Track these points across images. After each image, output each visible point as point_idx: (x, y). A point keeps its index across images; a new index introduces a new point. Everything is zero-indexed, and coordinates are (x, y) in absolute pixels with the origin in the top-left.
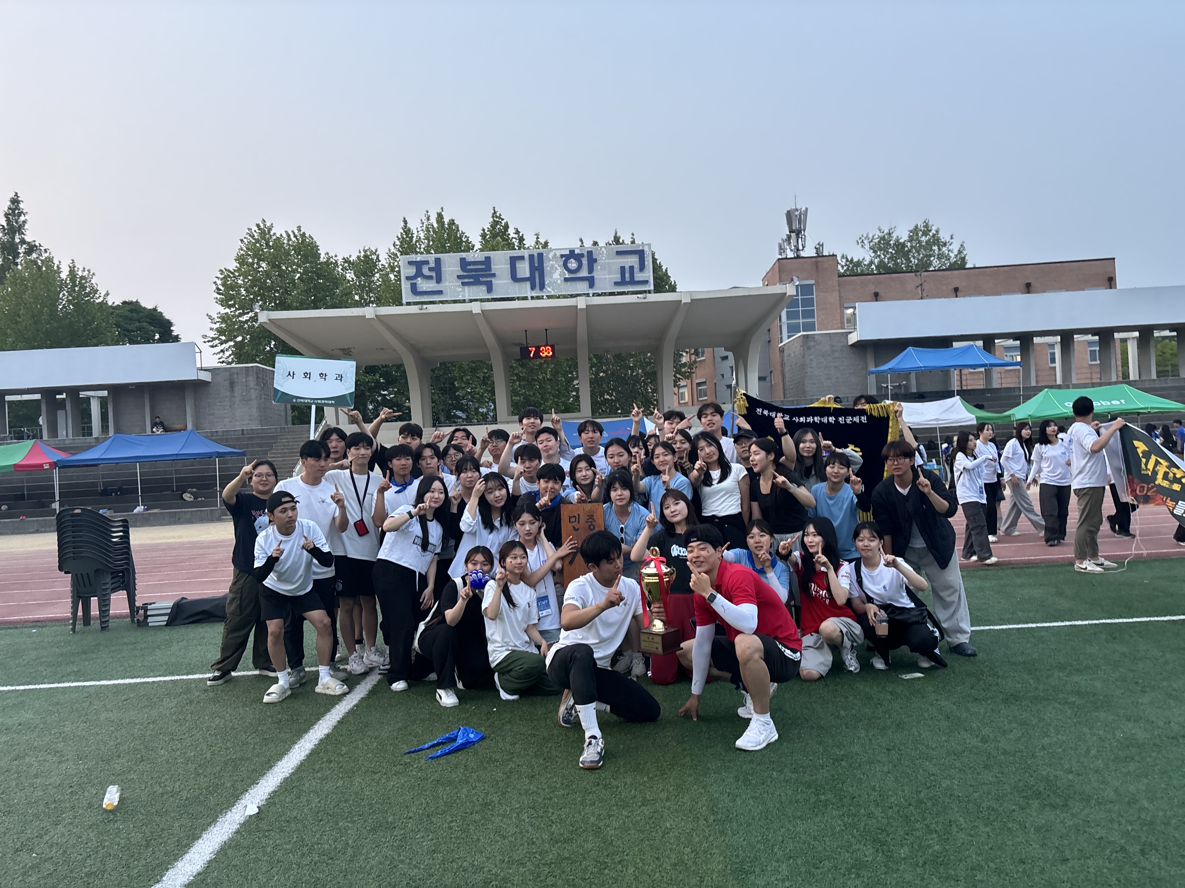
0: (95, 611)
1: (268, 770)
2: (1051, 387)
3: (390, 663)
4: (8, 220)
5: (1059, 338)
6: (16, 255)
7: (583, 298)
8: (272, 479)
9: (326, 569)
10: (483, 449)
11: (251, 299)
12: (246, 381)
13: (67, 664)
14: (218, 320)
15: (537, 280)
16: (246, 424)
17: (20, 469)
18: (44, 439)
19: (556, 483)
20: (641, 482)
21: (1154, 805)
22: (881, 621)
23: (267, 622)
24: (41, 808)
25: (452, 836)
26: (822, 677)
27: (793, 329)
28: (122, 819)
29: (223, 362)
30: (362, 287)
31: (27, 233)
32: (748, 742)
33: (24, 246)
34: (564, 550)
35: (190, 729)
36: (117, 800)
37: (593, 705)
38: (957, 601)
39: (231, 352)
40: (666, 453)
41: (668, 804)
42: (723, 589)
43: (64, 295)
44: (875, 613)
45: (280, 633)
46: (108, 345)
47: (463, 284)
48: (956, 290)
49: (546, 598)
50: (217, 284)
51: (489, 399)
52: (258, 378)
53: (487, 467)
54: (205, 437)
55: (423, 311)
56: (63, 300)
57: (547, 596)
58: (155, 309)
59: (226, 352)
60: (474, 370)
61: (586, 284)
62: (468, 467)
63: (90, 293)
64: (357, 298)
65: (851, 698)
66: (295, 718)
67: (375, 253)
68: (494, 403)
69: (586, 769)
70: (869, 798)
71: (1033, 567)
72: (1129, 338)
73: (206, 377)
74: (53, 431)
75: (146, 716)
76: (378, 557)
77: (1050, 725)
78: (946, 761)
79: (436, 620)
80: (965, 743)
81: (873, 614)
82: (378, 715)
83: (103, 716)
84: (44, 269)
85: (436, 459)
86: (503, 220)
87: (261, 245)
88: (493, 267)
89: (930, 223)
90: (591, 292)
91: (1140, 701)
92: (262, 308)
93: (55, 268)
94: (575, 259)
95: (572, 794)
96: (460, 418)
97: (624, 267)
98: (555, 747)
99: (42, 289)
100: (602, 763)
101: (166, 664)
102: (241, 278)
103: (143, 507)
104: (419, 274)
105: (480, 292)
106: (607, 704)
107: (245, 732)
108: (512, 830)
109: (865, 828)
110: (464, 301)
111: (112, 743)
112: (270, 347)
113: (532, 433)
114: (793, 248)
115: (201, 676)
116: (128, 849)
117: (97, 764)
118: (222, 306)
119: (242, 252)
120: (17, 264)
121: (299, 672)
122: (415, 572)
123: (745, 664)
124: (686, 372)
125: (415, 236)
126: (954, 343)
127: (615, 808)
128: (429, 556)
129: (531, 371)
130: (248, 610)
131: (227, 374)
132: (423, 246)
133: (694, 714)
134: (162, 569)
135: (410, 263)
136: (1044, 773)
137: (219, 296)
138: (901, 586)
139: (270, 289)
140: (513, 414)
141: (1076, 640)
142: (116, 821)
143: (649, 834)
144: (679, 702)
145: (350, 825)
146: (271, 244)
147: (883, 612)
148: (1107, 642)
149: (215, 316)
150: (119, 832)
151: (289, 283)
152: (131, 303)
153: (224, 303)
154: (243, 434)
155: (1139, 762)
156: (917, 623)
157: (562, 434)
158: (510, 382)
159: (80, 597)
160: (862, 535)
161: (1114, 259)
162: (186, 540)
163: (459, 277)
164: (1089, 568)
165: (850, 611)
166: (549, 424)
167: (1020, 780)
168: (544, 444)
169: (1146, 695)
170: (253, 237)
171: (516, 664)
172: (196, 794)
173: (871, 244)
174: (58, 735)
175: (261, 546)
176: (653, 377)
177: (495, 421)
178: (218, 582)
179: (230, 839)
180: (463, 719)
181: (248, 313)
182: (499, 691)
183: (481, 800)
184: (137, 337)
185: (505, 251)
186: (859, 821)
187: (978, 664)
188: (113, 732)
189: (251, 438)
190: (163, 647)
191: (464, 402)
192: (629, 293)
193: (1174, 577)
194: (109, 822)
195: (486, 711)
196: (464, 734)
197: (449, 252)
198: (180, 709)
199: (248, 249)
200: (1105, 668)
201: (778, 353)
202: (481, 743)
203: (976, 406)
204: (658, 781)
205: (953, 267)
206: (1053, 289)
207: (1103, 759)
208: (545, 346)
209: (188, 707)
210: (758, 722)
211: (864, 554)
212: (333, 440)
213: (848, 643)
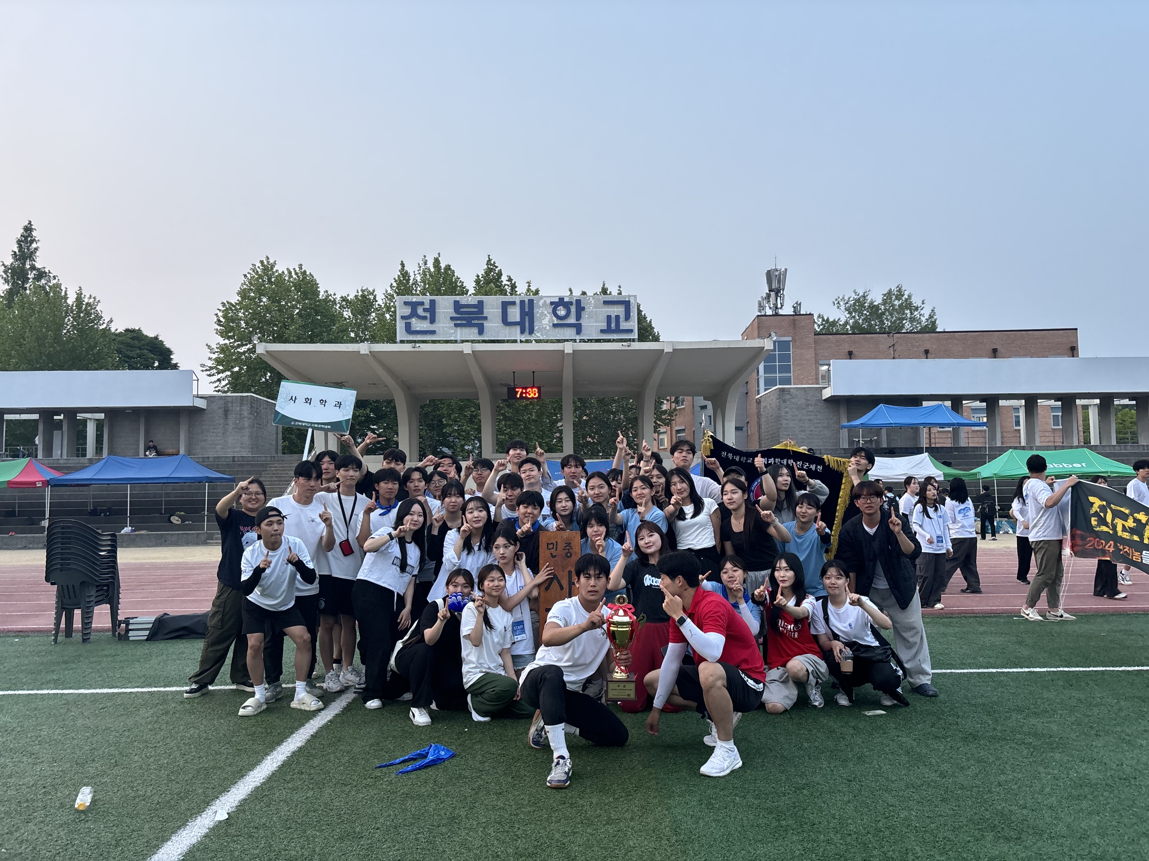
0: (77, 624)
1: (240, 779)
2: (1015, 448)
3: (365, 682)
4: (20, 247)
5: (1023, 402)
6: (26, 280)
7: (571, 343)
8: (261, 497)
9: (309, 587)
10: (467, 476)
11: (250, 332)
12: (240, 410)
13: (47, 672)
14: (217, 350)
15: (527, 324)
16: (237, 452)
17: (14, 486)
18: (39, 458)
19: (535, 509)
20: (618, 514)
21: (1104, 841)
22: (846, 658)
23: (248, 635)
24: (13, 806)
26: (786, 710)
27: (769, 383)
28: (93, 819)
29: (219, 391)
30: (358, 325)
31: (37, 260)
32: (712, 768)
33: (34, 272)
34: (542, 577)
35: (165, 738)
36: (90, 800)
37: (562, 725)
38: (919, 642)
39: (227, 382)
40: (644, 487)
41: (632, 823)
42: (695, 616)
43: (69, 320)
44: (840, 650)
45: (259, 647)
46: (108, 369)
47: (456, 325)
48: (927, 352)
49: (521, 623)
50: (218, 316)
51: (475, 437)
52: (252, 407)
54: (197, 462)
55: (415, 349)
56: (68, 325)
57: (523, 621)
58: (156, 338)
59: (222, 382)
60: (461, 409)
61: (573, 330)
62: (453, 492)
63: (94, 319)
64: (352, 335)
65: (815, 731)
66: (269, 731)
67: (372, 294)
68: (480, 441)
69: (553, 788)
70: (828, 825)
71: (995, 617)
72: (1090, 405)
73: (201, 404)
74: (49, 450)
75: (122, 724)
76: (358, 577)
77: (1006, 763)
78: (905, 793)
79: (414, 639)
80: (924, 777)
81: (838, 651)
82: (351, 731)
83: (80, 722)
84: (52, 294)
85: (424, 483)
86: (497, 267)
87: (264, 281)
88: (485, 310)
89: (903, 288)
90: (578, 338)
91: (1094, 743)
92: (261, 340)
93: (63, 294)
94: (564, 307)
95: (538, 811)
97: (611, 316)
98: (524, 767)
99: (47, 314)
100: (569, 782)
101: (144, 676)
102: (242, 311)
103: (130, 528)
104: (414, 314)
105: (472, 333)
106: (577, 727)
107: (219, 743)
108: (478, 843)
109: (823, 854)
110: (456, 342)
111: (87, 748)
112: (266, 379)
113: (516, 464)
114: (772, 306)
115: (178, 689)
116: (98, 848)
117: (71, 766)
118: (222, 337)
119: (245, 286)
120: (25, 289)
121: (276, 687)
122: (393, 592)
123: (708, 691)
124: (666, 419)
125: (411, 278)
126: (923, 402)
127: (580, 826)
128: (407, 578)
129: (517, 411)
130: (230, 624)
131: (222, 402)
132: (419, 289)
134: (145, 587)
135: (406, 303)
136: (999, 808)
137: (219, 328)
138: (866, 624)
139: (269, 323)
140: (498, 452)
141: (1034, 686)
142: (87, 821)
143: (612, 851)
145: (318, 833)
146: (273, 280)
147: (848, 649)
148: (1064, 689)
149: (214, 346)
150: (90, 831)
151: (287, 318)
152: (133, 331)
153: (223, 334)
154: (234, 461)
155: (1091, 800)
156: (881, 661)
157: (545, 466)
158: (496, 421)
159: (64, 608)
160: (829, 573)
161: (1076, 329)
162: (171, 560)
163: (452, 319)
166: (534, 456)
167: (976, 813)
168: (527, 473)
169: (1100, 738)
170: (256, 272)
171: (489, 686)
172: (167, 798)
173: (847, 305)
174: (34, 739)
175: (247, 560)
176: (635, 422)
178: (201, 600)
179: (199, 843)
180: (435, 738)
181: (246, 345)
182: (471, 712)
183: (448, 813)
184: (137, 364)
185: (498, 296)
186: (818, 846)
187: (939, 704)
188: (88, 738)
189: (241, 465)
190: (142, 660)
191: (451, 439)
192: (614, 341)
193: (1131, 631)
194: (80, 821)
195: (458, 731)
196: (435, 751)
197: (444, 295)
198: (155, 718)
199: (251, 283)
200: (1061, 712)
201: (754, 405)
202: (451, 760)
203: (944, 463)
204: (623, 802)
205: (924, 330)
206: (1018, 355)
207: (1057, 797)
208: (532, 388)
209: (164, 717)
210: (723, 749)
211: (831, 592)
212: (324, 462)
213: (812, 680)
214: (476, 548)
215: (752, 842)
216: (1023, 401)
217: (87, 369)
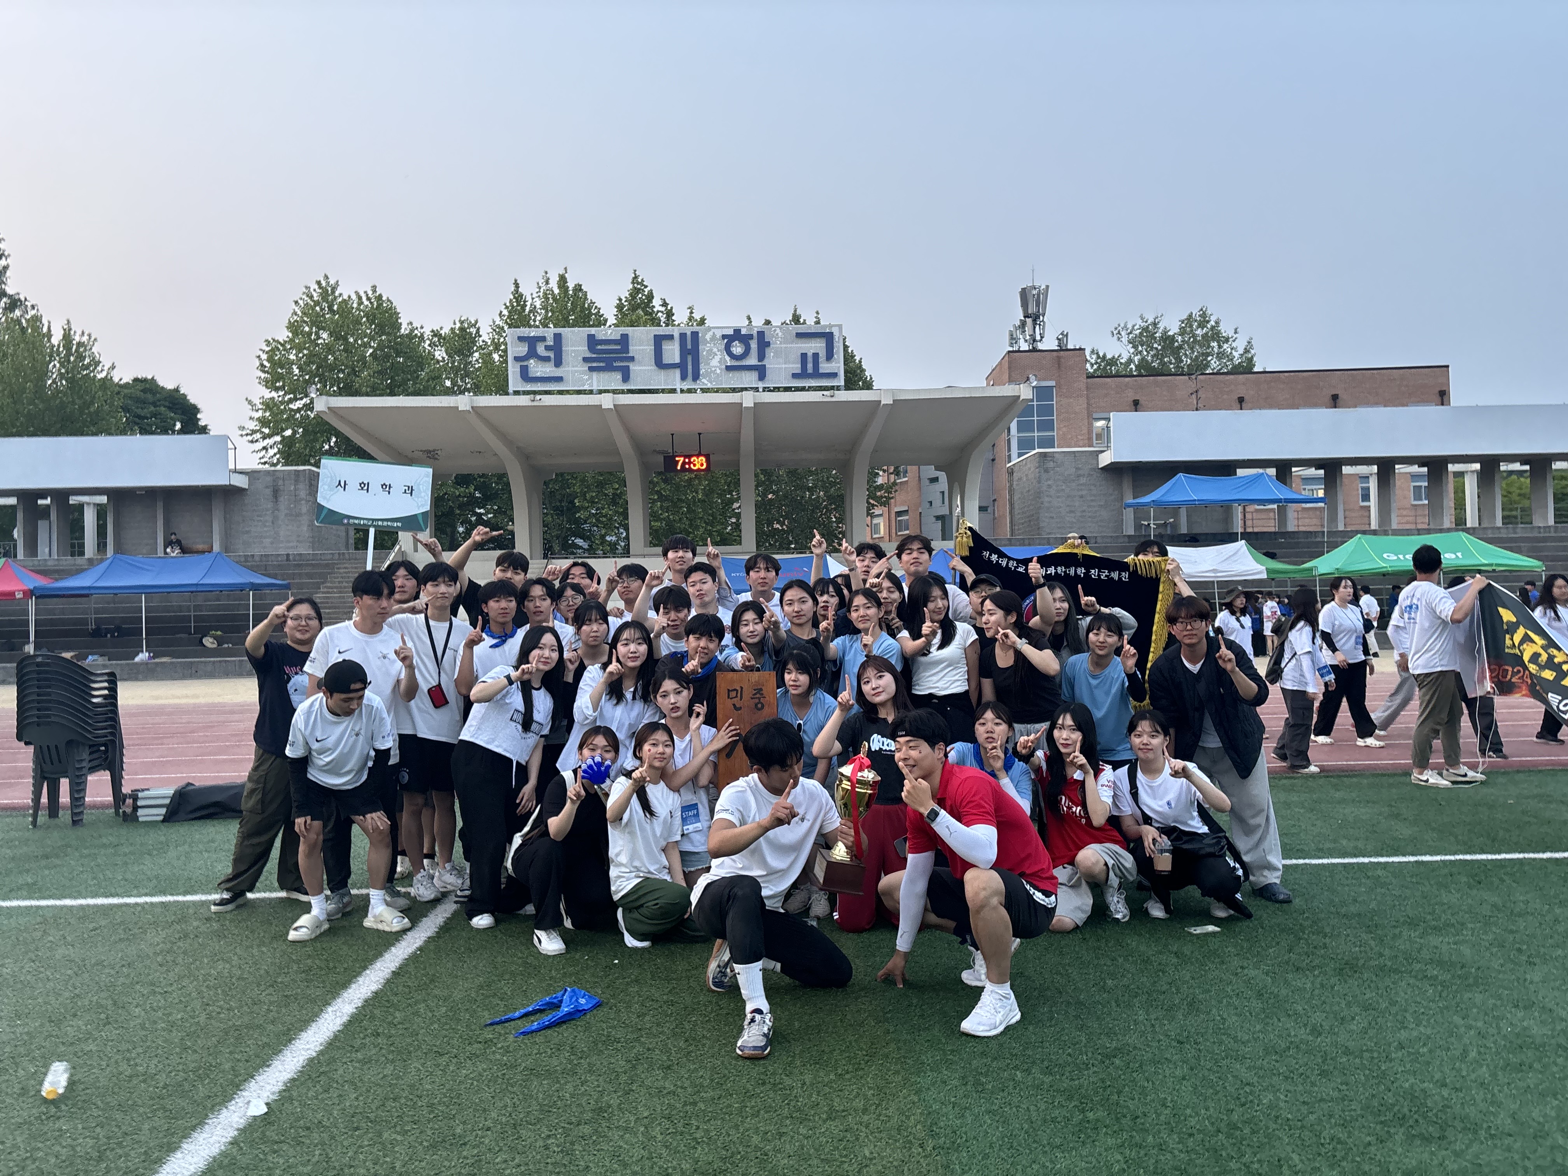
0: (65, 798)
1: (285, 1046)
2: (1364, 532)
3: (471, 887)
7: (751, 393)
8: (315, 623)
10: (610, 592)
11: (306, 381)
12: (295, 490)
13: (20, 873)
14: (261, 407)
15: (690, 367)
16: (292, 547)
18: (18, 558)
19: (711, 641)
22: (1162, 851)
25: (549, 1160)
26: (1077, 927)
27: (1025, 445)
28: (68, 1114)
29: (265, 463)
30: (456, 370)
31: (8, 282)
32: (978, 1024)
33: (4, 300)
34: (722, 739)
35: (181, 978)
36: (64, 1083)
37: (759, 965)
38: (1263, 824)
39: (276, 450)
41: (866, 1118)
42: (948, 803)
43: (55, 366)
44: (1154, 839)
45: (317, 841)
46: (110, 434)
47: (591, 369)
48: (1241, 400)
49: (694, 806)
50: (261, 359)
51: (620, 524)
52: (311, 485)
53: (616, 616)
54: (237, 563)
55: (535, 404)
56: (53, 373)
57: (696, 804)
58: (177, 390)
59: (269, 450)
60: (601, 485)
61: (754, 375)
63: (89, 365)
64: (448, 383)
65: (1121, 960)
66: (331, 965)
67: (474, 326)
68: (627, 530)
69: (746, 1058)
70: (1158, 1118)
71: (1355, 776)
72: (1467, 472)
73: (241, 482)
74: (32, 547)
75: (120, 954)
76: (461, 738)
77: (1406, 1011)
78: (1265, 1062)
79: (536, 832)
80: (1289, 1035)
81: (1150, 840)
82: (450, 965)
83: (60, 952)
84: (30, 331)
85: (549, 601)
86: (646, 287)
87: (322, 309)
88: (631, 348)
89: (1209, 312)
90: (761, 385)
91: (1528, 977)
92: (321, 393)
93: (45, 330)
94: (740, 342)
95: (725, 1097)
96: (580, 547)
97: (806, 354)
98: (702, 1023)
99: (25, 358)
100: (768, 1049)
101: (157, 877)
102: (294, 352)
103: (147, 654)
104: (532, 353)
105: (613, 380)
106: (778, 961)
107: (259, 985)
108: (638, 1153)
109: (1156, 1168)
110: (591, 392)
111: (67, 994)
112: (330, 445)
113: (679, 571)
114: (1028, 337)
115: (204, 898)
117: (42, 1025)
118: (267, 387)
119: (296, 318)
121: (343, 896)
122: (511, 761)
123: (978, 912)
124: (882, 497)
125: (528, 304)
126: (1238, 470)
127: (788, 1122)
128: (532, 739)
129: (678, 487)
130: (274, 806)
131: (269, 479)
132: (539, 318)
133: (899, 979)
134: (165, 741)
135: (521, 339)
136: (1407, 1085)
137: (263, 375)
138: (1192, 803)
139: (332, 368)
140: (652, 544)
141: (1427, 883)
142: (59, 1118)
144: (878, 959)
145: (399, 1138)
146: (335, 308)
147: (1165, 838)
148: (1470, 887)
149: (257, 401)
150: (61, 1136)
151: (358, 362)
152: (145, 380)
153: (270, 384)
154: (288, 560)
155: (1541, 1072)
156: (1212, 855)
157: (722, 573)
158: (649, 502)
159: (44, 777)
160: (1139, 729)
161: (1447, 367)
162: (202, 700)
163: (585, 360)
164: (1431, 781)
165: (1117, 834)
166: (704, 560)
167: (1373, 1096)
168: (698, 587)
169: (1535, 968)
170: (311, 297)
171: (649, 897)
172: (179, 1078)
173: (1131, 336)
176: (839, 502)
177: (627, 553)
179: (222, 1153)
180: (571, 975)
181: (301, 399)
182: (623, 934)
183: (592, 1102)
184: (151, 426)
185: (648, 328)
186: (1146, 1155)
187: (1295, 915)
188: (70, 977)
189: (299, 566)
190: (155, 852)
191: (586, 526)
192: (810, 389)
193: (1548, 796)
194: (48, 1118)
195: (605, 964)
196: (571, 998)
197: (573, 326)
198: (169, 946)
199: (304, 313)
200: (1472, 926)
201: (1005, 476)
202: (595, 1011)
203: (1267, 554)
204: (850, 1080)
205: (1237, 370)
206: (1367, 403)
207: (1488, 1065)
208: (698, 456)
209: (181, 944)
210: (994, 995)
211: (1141, 755)
212: (398, 577)
213: (1114, 881)
214: (629, 696)
215: (1047, 1149)
216: (1375, 467)
217: (82, 434)
